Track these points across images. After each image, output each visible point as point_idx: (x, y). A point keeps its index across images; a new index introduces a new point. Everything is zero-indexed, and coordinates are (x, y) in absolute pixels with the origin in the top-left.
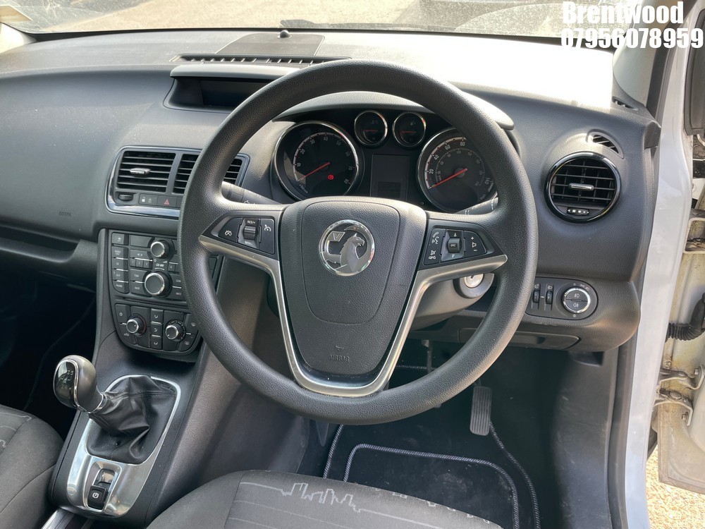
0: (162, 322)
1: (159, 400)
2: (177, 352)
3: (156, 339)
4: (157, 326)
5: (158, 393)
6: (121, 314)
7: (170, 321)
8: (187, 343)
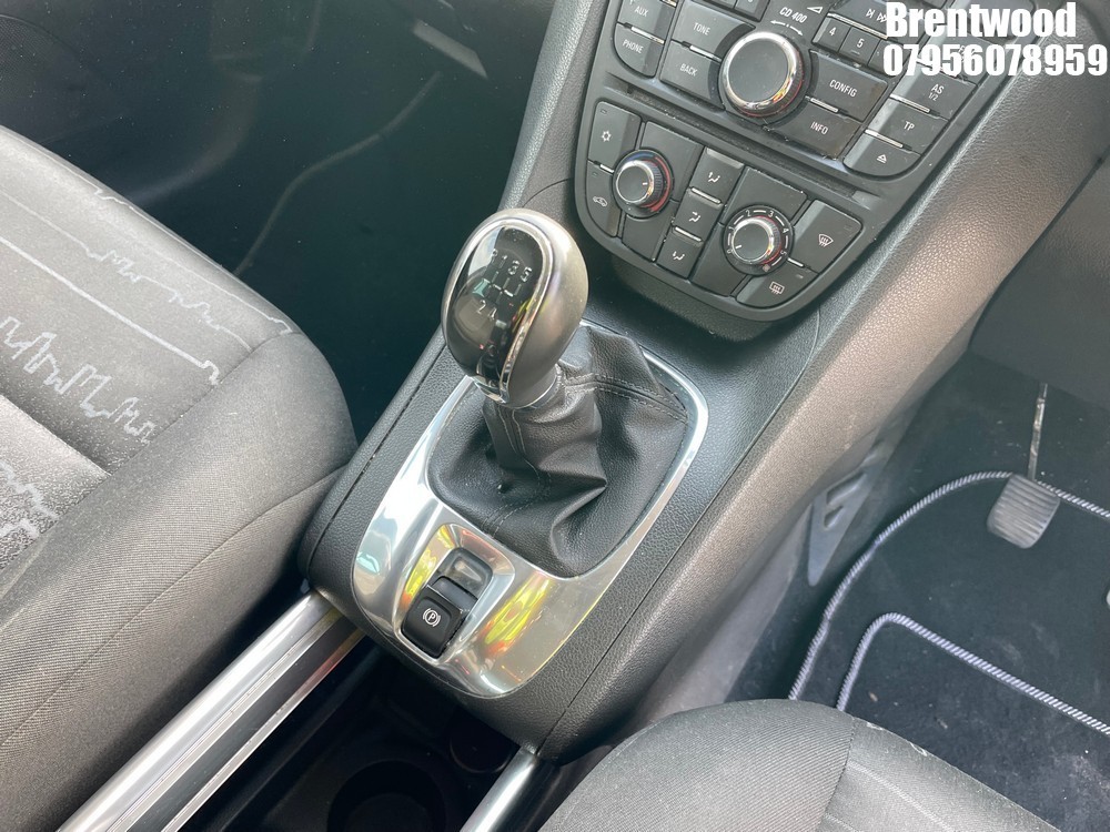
0: (725, 201)
1: (647, 418)
2: (730, 300)
3: (682, 245)
4: (701, 207)
5: (647, 400)
6: (606, 136)
7: (752, 206)
8: (776, 289)
